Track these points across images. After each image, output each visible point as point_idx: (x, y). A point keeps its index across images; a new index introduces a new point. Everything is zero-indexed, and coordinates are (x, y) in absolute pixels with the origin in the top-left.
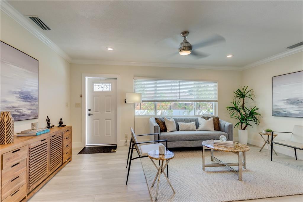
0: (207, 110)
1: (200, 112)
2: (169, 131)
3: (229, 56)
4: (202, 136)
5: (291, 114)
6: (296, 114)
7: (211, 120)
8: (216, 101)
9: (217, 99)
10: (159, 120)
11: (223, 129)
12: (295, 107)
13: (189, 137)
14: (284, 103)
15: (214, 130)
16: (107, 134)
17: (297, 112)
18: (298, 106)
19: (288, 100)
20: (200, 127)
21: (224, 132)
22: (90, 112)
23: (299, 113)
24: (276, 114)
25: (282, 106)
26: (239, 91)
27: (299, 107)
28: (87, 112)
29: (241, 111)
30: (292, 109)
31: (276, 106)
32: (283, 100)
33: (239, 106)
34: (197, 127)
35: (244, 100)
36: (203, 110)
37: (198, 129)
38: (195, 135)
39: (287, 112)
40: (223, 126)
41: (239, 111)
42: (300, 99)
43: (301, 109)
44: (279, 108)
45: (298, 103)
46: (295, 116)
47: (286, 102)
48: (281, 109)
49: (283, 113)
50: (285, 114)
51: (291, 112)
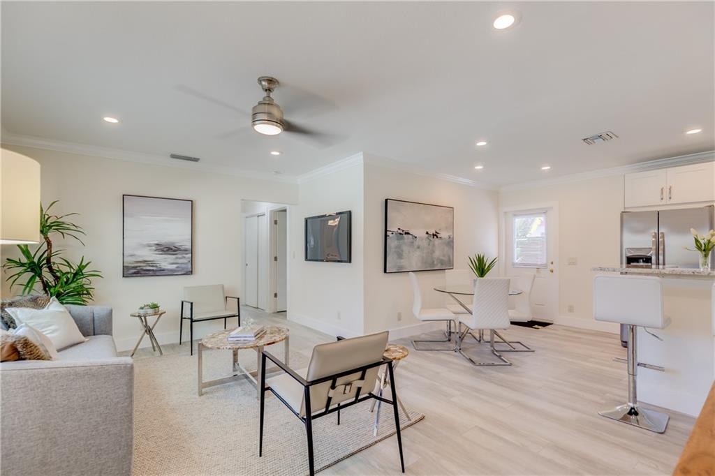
5: (163, 270)
6: (172, 270)
12: (171, 258)
14: (150, 250)
17: (174, 267)
18: (175, 256)
19: (158, 245)
21: (96, 334)
23: (177, 267)
24: (135, 271)
25: (148, 255)
27: (177, 258)
30: (165, 262)
31: (132, 256)
32: (149, 246)
39: (156, 266)
40: (87, 319)
42: (177, 245)
43: (180, 261)
44: (140, 259)
45: (175, 251)
46: (171, 273)
47: (154, 248)
48: (145, 261)
49: (149, 270)
50: (153, 270)
51: (163, 267)
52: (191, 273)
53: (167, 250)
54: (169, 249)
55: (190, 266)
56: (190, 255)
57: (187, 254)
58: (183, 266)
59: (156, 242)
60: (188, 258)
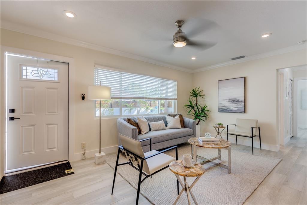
0: (146, 108)
1: (140, 110)
2: (144, 133)
3: (194, 58)
4: (175, 135)
5: (232, 110)
6: (235, 110)
7: (177, 117)
8: (176, 99)
9: (177, 98)
10: (133, 120)
11: (188, 125)
12: (235, 105)
13: (166, 137)
14: (227, 101)
15: (181, 127)
16: (49, 148)
17: (236, 109)
18: (237, 104)
19: (230, 99)
20: (169, 125)
21: (189, 128)
22: (12, 115)
23: (238, 109)
24: (221, 110)
25: (226, 104)
26: (193, 90)
27: (237, 105)
28: (8, 115)
29: (196, 108)
30: (233, 106)
31: (221, 104)
33: (194, 104)
34: (166, 126)
35: (197, 99)
36: (142, 108)
37: (167, 128)
38: (170, 134)
39: (229, 108)
40: (188, 123)
41: (193, 108)
42: (237, 99)
43: (239, 106)
44: (223, 105)
45: (237, 102)
46: (235, 112)
47: (228, 101)
48: (225, 106)
49: (226, 110)
50: (228, 110)
51: (232, 109)
52: (245, 112)
53: (233, 102)
54: (234, 101)
55: (243, 109)
56: (243, 104)
57: (242, 103)
58: (240, 109)
59: (229, 98)
60: (243, 105)
